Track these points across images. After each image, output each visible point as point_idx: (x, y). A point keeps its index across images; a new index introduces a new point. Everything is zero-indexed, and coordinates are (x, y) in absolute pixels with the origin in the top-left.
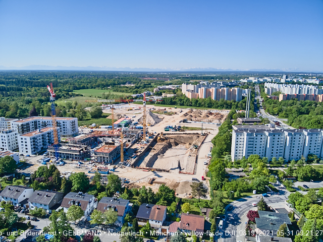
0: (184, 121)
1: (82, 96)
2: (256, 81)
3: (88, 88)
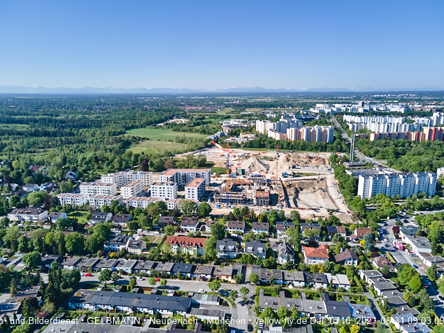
0: (294, 167)
1: (148, 139)
3: (137, 127)
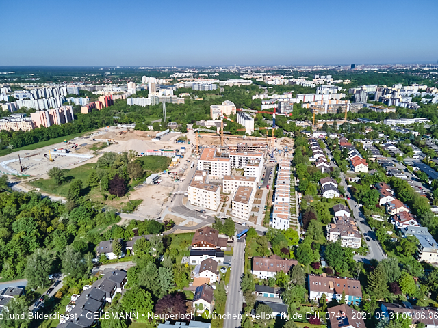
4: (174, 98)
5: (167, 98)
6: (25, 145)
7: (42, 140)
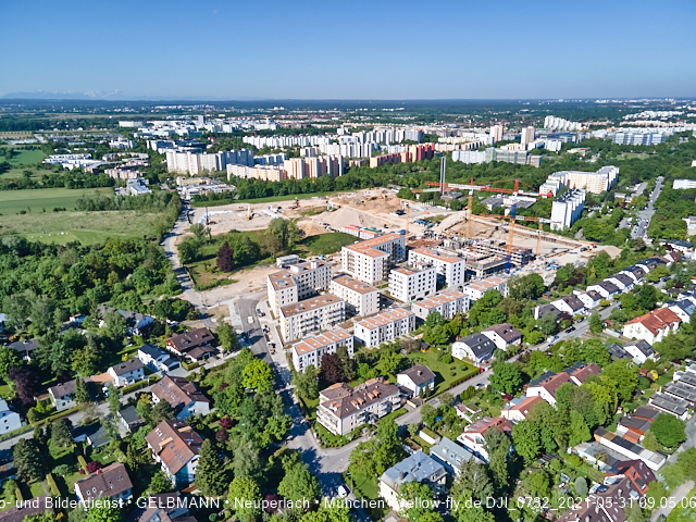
2: (186, 131)
4: (522, 155)
5: (510, 154)
6: (255, 197)
7: (277, 194)
